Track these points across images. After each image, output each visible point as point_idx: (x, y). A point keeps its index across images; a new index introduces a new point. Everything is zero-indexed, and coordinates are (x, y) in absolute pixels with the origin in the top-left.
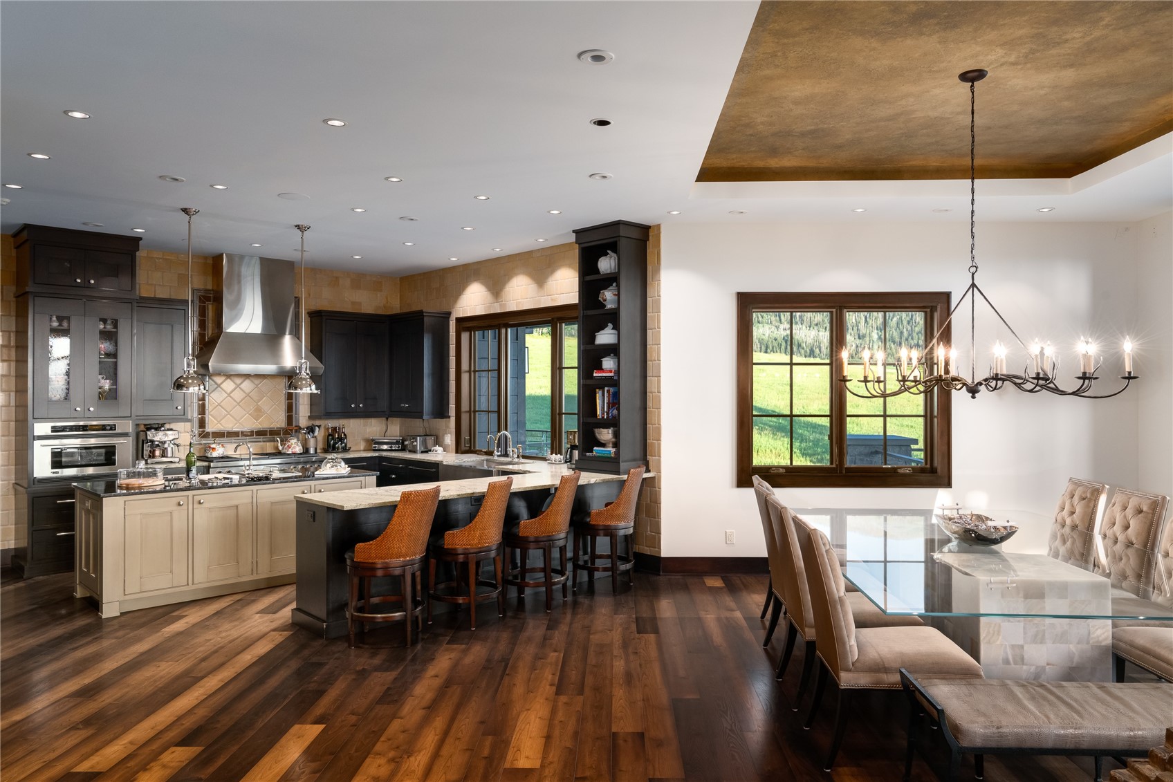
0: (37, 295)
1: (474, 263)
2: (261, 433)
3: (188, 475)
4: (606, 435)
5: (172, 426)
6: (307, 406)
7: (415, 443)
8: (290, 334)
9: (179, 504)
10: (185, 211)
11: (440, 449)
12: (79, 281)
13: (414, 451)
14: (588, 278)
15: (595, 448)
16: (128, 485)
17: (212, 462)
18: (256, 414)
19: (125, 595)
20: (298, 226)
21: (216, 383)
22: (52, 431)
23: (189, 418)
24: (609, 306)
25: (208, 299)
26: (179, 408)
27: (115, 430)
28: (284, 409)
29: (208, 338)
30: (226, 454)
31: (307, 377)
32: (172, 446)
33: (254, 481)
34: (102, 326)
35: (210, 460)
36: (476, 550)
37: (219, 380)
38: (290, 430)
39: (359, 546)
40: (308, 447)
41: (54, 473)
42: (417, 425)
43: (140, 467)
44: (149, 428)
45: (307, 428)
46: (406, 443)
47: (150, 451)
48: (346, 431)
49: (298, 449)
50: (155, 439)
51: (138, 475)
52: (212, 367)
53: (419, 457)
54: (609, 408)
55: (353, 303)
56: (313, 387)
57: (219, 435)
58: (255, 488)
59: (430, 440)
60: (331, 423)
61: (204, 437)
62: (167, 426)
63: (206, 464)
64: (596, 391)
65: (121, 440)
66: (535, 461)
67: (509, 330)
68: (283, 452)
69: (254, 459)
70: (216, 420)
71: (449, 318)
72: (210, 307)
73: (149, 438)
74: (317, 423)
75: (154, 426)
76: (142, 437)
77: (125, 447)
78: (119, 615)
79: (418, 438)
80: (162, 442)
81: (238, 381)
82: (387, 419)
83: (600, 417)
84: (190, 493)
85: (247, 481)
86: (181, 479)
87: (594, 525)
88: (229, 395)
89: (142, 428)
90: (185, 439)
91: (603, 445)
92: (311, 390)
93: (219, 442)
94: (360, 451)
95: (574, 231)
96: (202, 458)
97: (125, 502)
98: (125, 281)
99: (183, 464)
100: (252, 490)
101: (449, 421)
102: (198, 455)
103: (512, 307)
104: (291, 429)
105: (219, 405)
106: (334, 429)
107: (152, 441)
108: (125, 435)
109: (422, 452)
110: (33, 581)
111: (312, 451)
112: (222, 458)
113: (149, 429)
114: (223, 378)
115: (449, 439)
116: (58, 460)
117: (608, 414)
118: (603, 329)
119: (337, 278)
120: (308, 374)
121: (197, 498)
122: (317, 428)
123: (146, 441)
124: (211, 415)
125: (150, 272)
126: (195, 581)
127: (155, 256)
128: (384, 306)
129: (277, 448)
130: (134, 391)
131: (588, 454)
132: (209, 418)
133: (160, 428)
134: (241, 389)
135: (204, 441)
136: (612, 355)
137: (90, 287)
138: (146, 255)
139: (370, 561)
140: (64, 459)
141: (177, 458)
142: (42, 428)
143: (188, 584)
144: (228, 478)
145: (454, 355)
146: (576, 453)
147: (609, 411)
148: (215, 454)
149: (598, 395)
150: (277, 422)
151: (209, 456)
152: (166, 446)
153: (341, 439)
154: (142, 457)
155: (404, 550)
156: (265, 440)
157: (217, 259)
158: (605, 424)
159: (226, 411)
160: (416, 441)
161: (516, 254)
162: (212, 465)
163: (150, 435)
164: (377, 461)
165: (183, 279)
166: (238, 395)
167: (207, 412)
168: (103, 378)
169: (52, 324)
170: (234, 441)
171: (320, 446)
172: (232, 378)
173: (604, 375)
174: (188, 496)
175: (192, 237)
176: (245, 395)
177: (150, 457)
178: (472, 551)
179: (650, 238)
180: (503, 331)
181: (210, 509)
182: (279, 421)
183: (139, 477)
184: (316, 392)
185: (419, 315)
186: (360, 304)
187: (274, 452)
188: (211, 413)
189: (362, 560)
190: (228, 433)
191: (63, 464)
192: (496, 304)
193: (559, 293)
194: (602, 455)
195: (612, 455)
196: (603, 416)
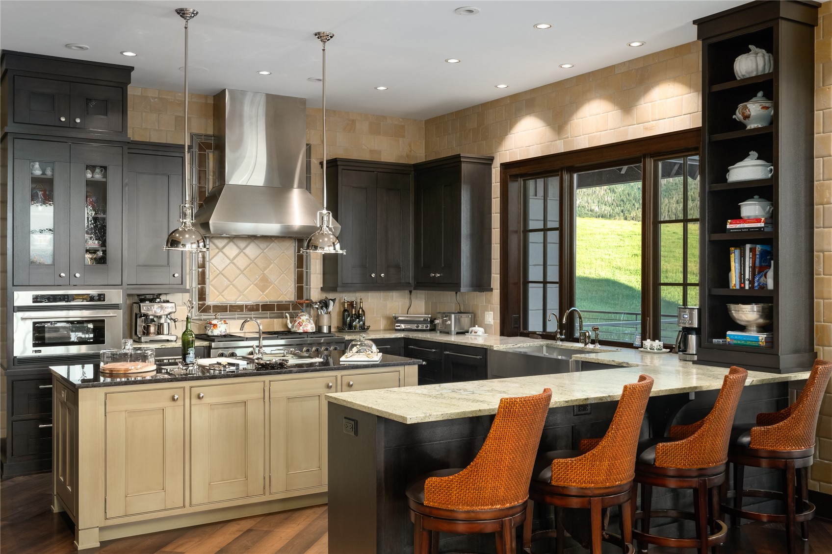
0: (18, 136)
1: (526, 92)
2: (267, 307)
3: (184, 359)
4: (748, 313)
5: (168, 298)
6: (319, 276)
7: (449, 322)
8: (299, 187)
9: (173, 399)
10: (181, 12)
11: (480, 330)
12: (63, 119)
13: (448, 333)
14: (717, 88)
15: (729, 333)
16: (111, 370)
17: (213, 341)
18: (262, 284)
19: (106, 519)
20: (319, 33)
21: (217, 247)
22: (34, 302)
23: (188, 287)
24: (751, 126)
25: (209, 146)
26: (176, 275)
27: (104, 300)
28: (293, 280)
29: (208, 193)
30: (228, 332)
31: (330, 232)
32: (169, 321)
33: (265, 369)
34: (89, 176)
35: (211, 339)
36: (602, 491)
37: (220, 243)
38: (299, 303)
39: (431, 482)
40: (320, 325)
41: (36, 351)
42: (448, 300)
43: (127, 347)
44: (142, 299)
45: (320, 302)
46: (437, 322)
47: (144, 327)
48: (365, 306)
49: (310, 327)
50: (150, 313)
51: (124, 357)
52: (213, 226)
53: (453, 339)
54: (753, 275)
55: (372, 152)
56: (338, 246)
57: (221, 309)
58: (267, 378)
59: (465, 320)
60: (348, 297)
61: (204, 311)
62: (163, 298)
63: (206, 343)
64: (729, 251)
65: (111, 313)
66: (619, 349)
67: (575, 176)
68: (293, 330)
69: (264, 339)
70: (218, 291)
71: (491, 164)
72: (211, 156)
73: (142, 311)
74: (331, 296)
75: (148, 297)
76: (136, 310)
77: (115, 321)
78: (98, 545)
79: (453, 316)
80: (157, 317)
81: (242, 244)
82: (411, 292)
83: (738, 287)
84: (187, 384)
85: (258, 369)
86: (176, 364)
87: (757, 450)
88: (232, 261)
89: (136, 299)
90: (182, 313)
91: (743, 328)
92: (335, 249)
93: (222, 317)
94: (380, 330)
95: (695, 22)
96: (200, 337)
97: (106, 394)
98: (114, 119)
99: (179, 344)
100: (264, 382)
101: (491, 295)
102: (197, 333)
103: (582, 143)
104: (301, 303)
105: (221, 273)
106: (351, 304)
107: (146, 316)
108: (115, 307)
109: (458, 333)
110: (12, 483)
111: (325, 330)
112: (225, 336)
113: (143, 301)
114: (226, 241)
115: (492, 317)
116: (40, 336)
117: (752, 282)
118: (741, 159)
119: (353, 121)
120: (330, 229)
121: (195, 391)
122: (331, 303)
123: (139, 315)
124: (212, 286)
125: (144, 114)
126: (194, 502)
127: (149, 95)
128: (407, 156)
129: (286, 325)
130: (125, 253)
131: (715, 341)
132: (209, 289)
133: (155, 299)
134: (244, 253)
135: (204, 316)
136: (756, 197)
137: (76, 127)
138: (139, 94)
139: (450, 507)
140: (47, 335)
141: (173, 336)
142: (23, 298)
143: (184, 506)
144: (233, 365)
145: (499, 211)
146: (693, 339)
147: (753, 277)
148: (216, 332)
149: (732, 256)
150: (285, 295)
151: (210, 333)
152: (162, 321)
153: (359, 316)
154: (136, 333)
155: (501, 492)
156: (272, 315)
157: (219, 97)
158: (745, 298)
159: (229, 281)
160: (450, 319)
161: (589, 73)
162: (213, 344)
163: (145, 308)
164: (403, 344)
165: (179, 121)
166: (242, 262)
167: (207, 281)
168: (91, 238)
169: (34, 172)
170: (237, 316)
171: (335, 323)
172: (235, 240)
173: (746, 225)
174: (184, 388)
175: (189, 64)
176: (249, 262)
177: (144, 334)
178: (597, 492)
179: (820, 21)
180: (566, 177)
181: (212, 406)
182: (288, 294)
183: (126, 361)
184: (340, 252)
185: (455, 161)
186: (379, 152)
187: (282, 330)
188: (212, 283)
189: (436, 505)
190: (231, 306)
191: (47, 341)
192: (558, 141)
193: (657, 118)
194: (743, 342)
195: (761, 343)
196: (743, 285)
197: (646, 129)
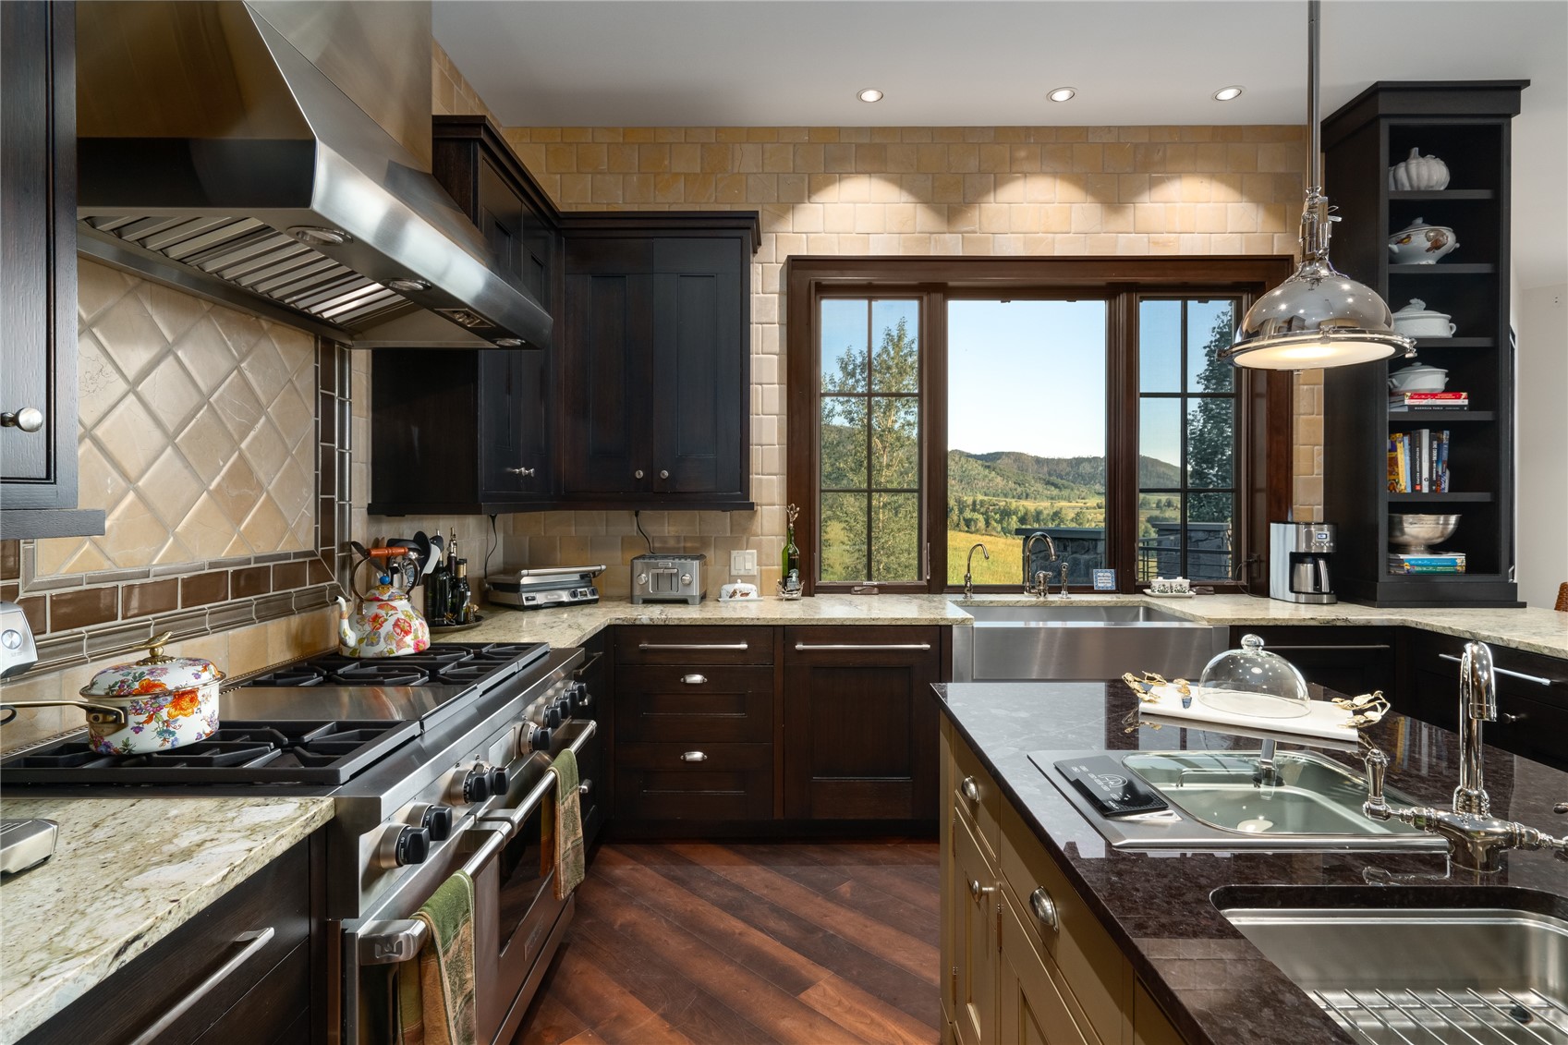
18: (233, 491)
28: (312, 477)
38: (327, 559)
88: (133, 388)
101: (752, 517)
105: (90, 434)
115: (754, 561)
149: (1399, 447)
150: (295, 532)
173: (1440, 402)
192: (947, 236)
193: (1178, 230)
194: (1431, 569)
195: (1458, 568)
196: (1418, 488)
197: (1156, 243)
